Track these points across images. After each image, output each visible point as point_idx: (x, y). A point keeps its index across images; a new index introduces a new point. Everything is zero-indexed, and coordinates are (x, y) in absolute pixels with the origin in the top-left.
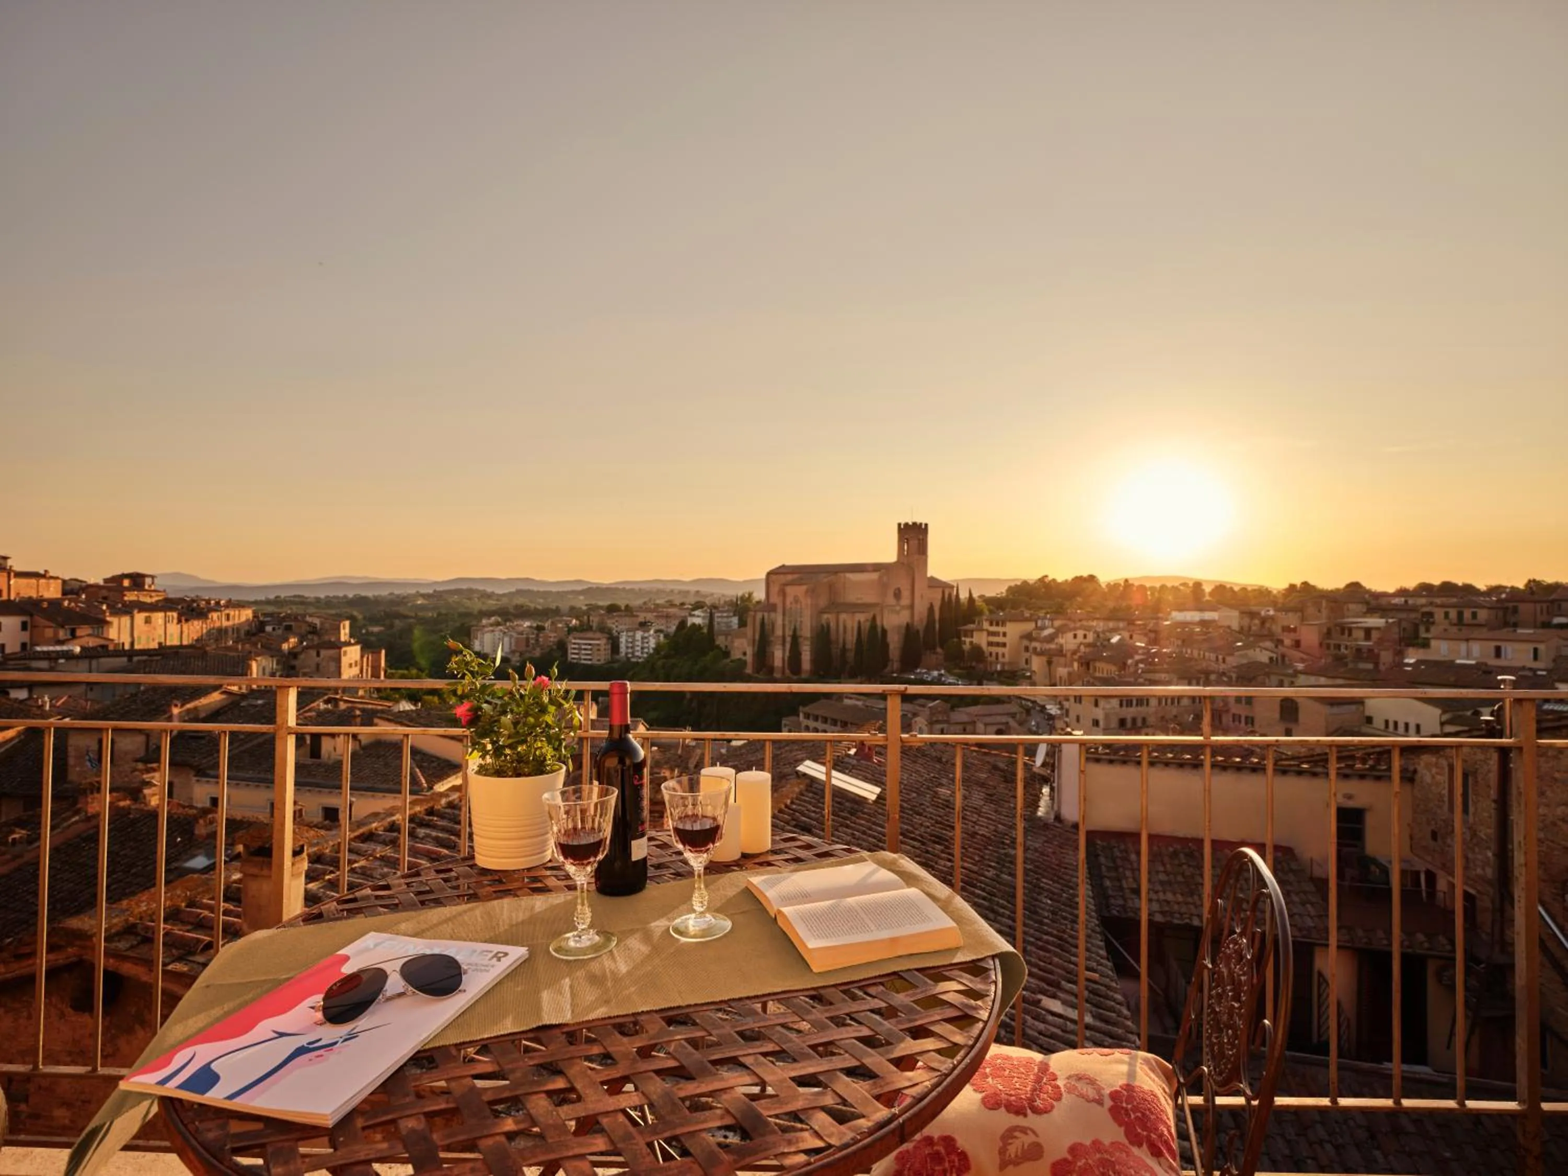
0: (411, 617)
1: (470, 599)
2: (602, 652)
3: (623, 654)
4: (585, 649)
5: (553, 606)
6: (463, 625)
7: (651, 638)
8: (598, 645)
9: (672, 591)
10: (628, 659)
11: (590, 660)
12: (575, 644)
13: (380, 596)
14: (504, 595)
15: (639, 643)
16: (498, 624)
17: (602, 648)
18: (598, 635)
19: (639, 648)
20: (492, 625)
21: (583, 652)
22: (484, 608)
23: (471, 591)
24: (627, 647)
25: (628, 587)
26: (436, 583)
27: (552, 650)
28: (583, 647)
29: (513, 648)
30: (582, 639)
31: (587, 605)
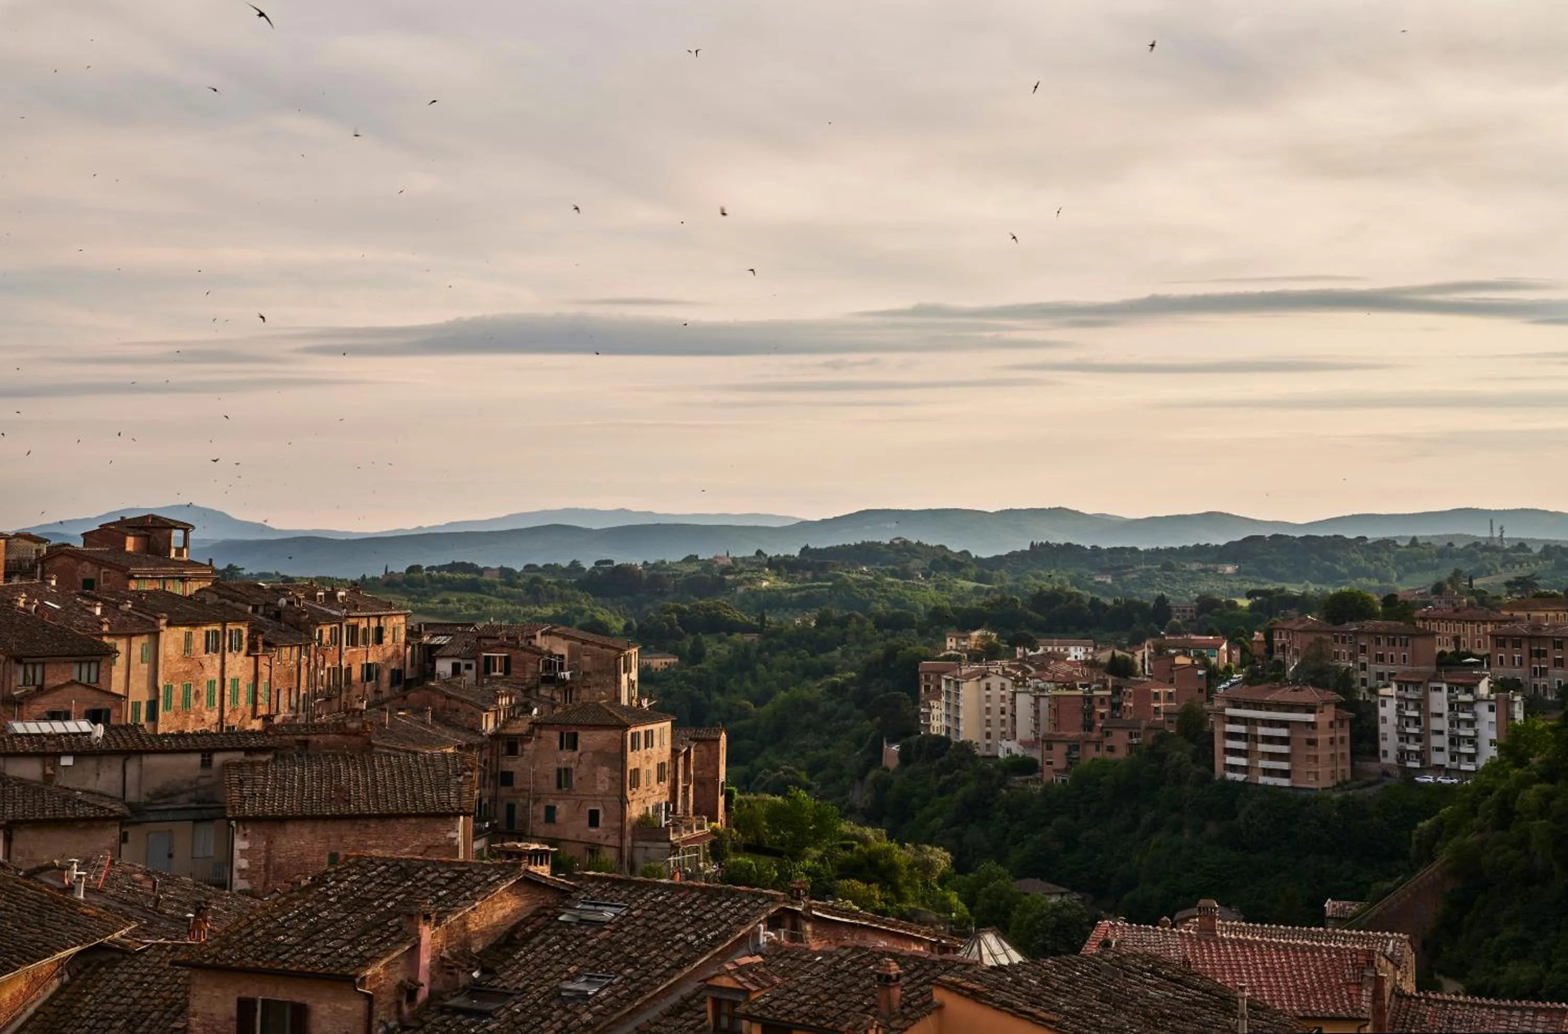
0: (747, 629)
1: (905, 575)
2: (1323, 751)
3: (1391, 759)
4: (1269, 740)
5: (1148, 595)
6: (891, 654)
7: (1482, 709)
8: (1313, 725)
9: (1522, 546)
10: (1410, 778)
11: (1285, 774)
12: (1233, 720)
13: (661, 564)
14: (998, 561)
15: (1442, 724)
16: (989, 653)
17: (1322, 736)
18: (1309, 695)
19: (1443, 744)
20: (975, 657)
21: (1262, 747)
22: (943, 600)
23: (904, 549)
24: (1404, 737)
25: (1373, 535)
26: (805, 526)
27: (1162, 738)
28: (1262, 731)
29: (1046, 728)
30: (1257, 706)
31: (1250, 595)
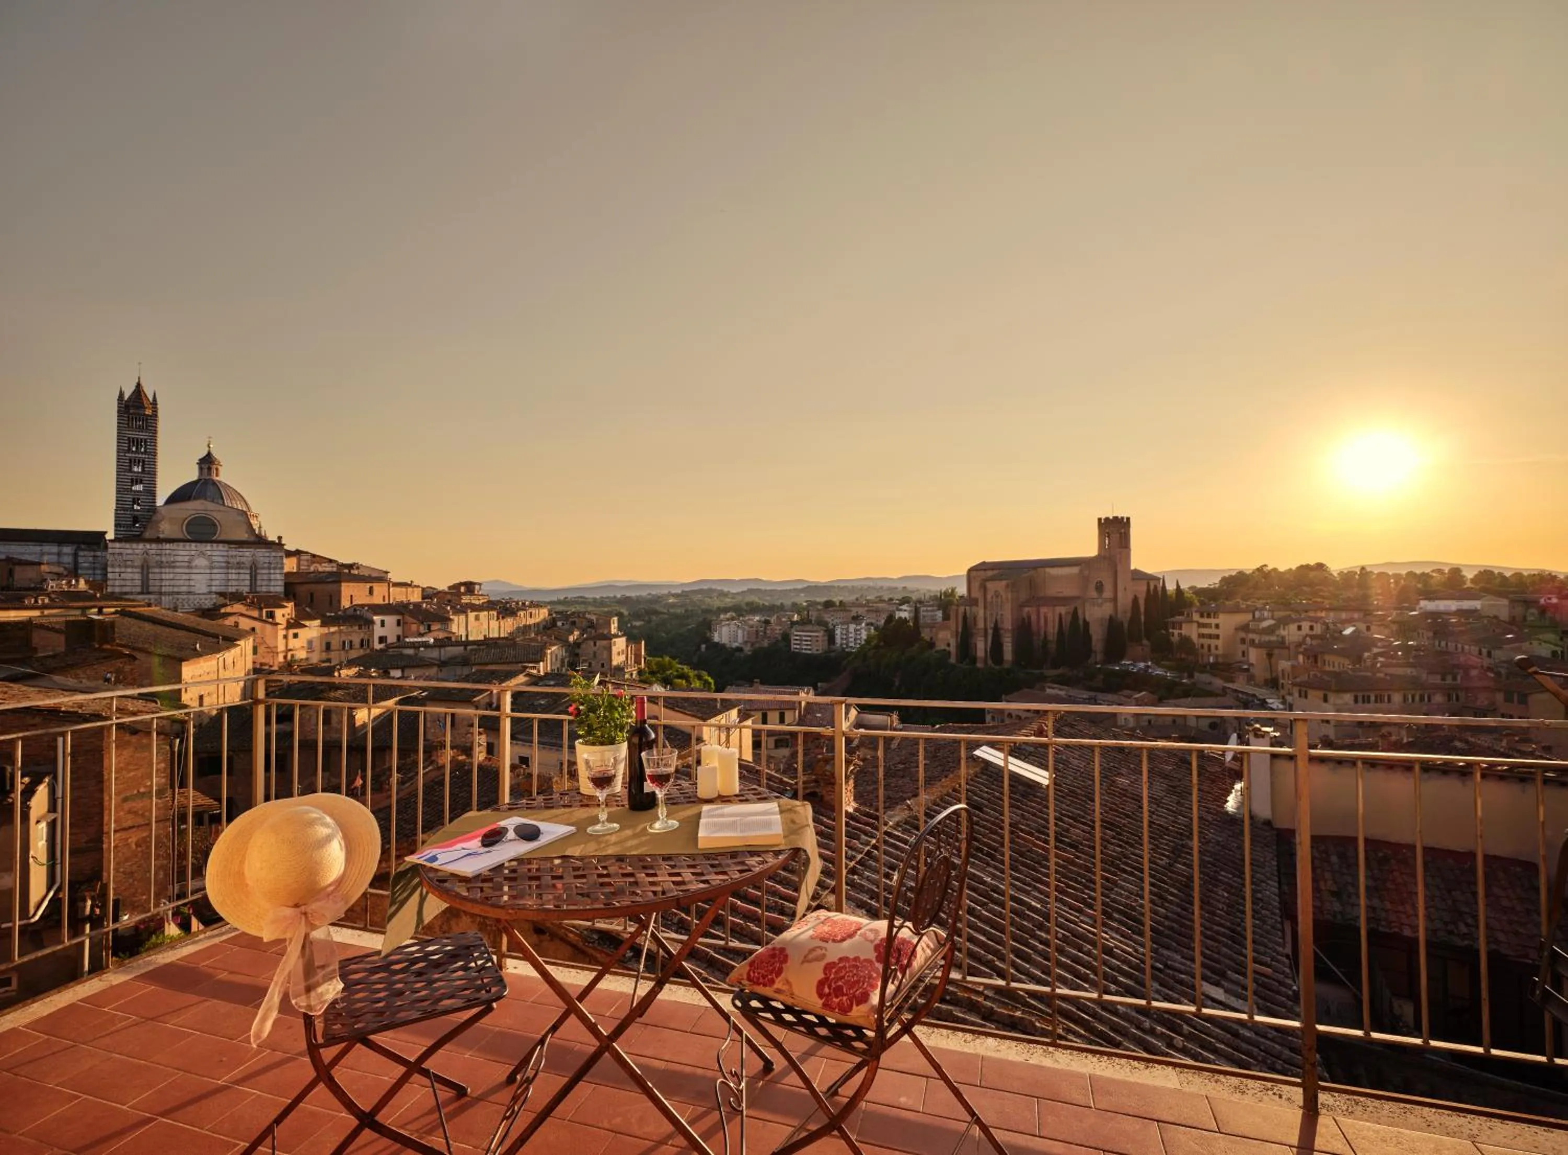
0: (664, 613)
1: (711, 598)
2: (820, 643)
3: (839, 645)
4: (806, 640)
5: (778, 603)
6: (705, 619)
7: (863, 631)
8: (818, 636)
9: (882, 588)
10: (843, 649)
11: (810, 650)
12: (797, 635)
13: (640, 596)
14: (738, 594)
15: (852, 635)
16: (733, 619)
17: (820, 639)
18: (817, 628)
19: (852, 640)
20: (728, 620)
21: (804, 642)
22: (722, 605)
23: (711, 591)
24: (842, 639)
25: (842, 585)
26: (682, 585)
27: (777, 641)
28: (804, 638)
29: (746, 639)
30: (803, 631)
31: (806, 601)
